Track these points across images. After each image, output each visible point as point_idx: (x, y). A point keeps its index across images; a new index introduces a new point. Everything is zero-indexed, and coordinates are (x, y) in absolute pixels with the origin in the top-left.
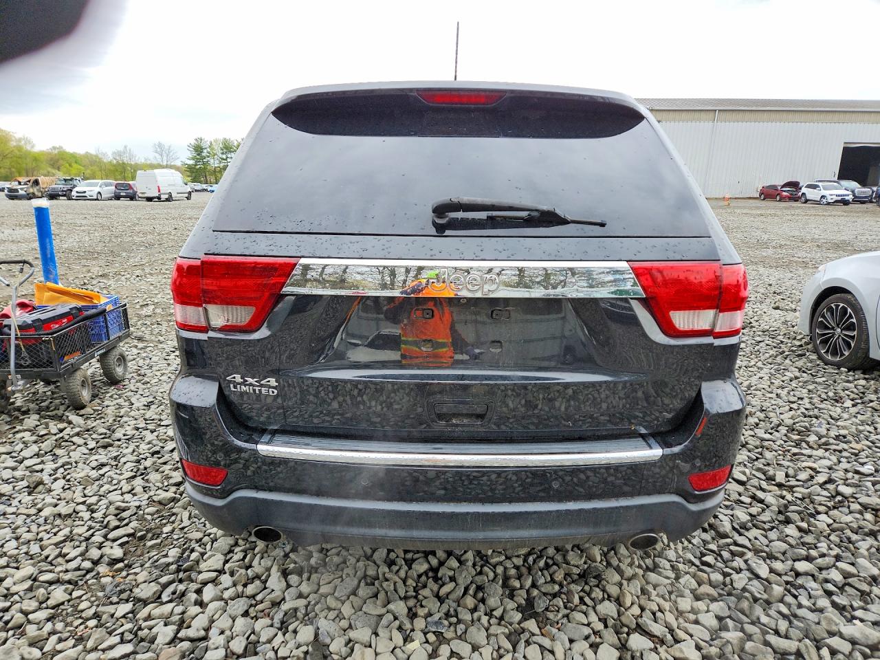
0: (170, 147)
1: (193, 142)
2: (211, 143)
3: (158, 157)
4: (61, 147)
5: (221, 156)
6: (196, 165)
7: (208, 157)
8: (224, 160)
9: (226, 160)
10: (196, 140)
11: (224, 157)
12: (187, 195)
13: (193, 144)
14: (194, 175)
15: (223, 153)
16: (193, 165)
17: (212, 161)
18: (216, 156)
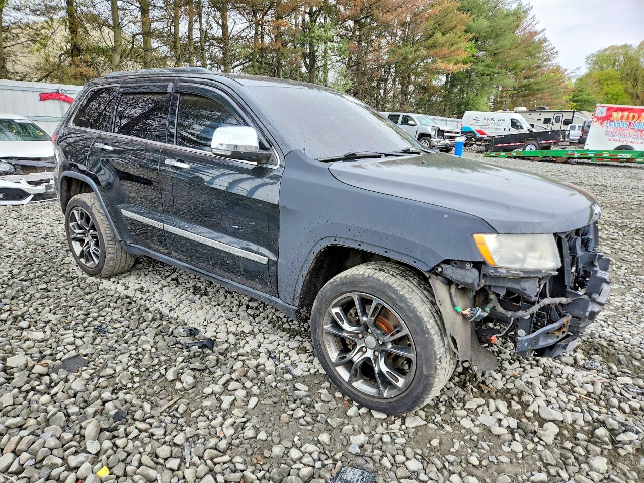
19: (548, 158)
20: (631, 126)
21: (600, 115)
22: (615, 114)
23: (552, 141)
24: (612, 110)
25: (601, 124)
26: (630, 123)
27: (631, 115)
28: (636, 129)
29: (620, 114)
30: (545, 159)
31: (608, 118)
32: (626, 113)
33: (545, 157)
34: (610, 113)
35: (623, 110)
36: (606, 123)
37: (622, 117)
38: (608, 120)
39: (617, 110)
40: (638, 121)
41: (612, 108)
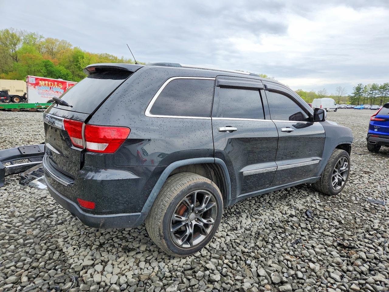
0: (344, 88)
1: (357, 86)
2: (366, 86)
3: (337, 92)
4: (301, 90)
5: (369, 92)
6: (355, 96)
7: (363, 92)
8: (371, 94)
9: (372, 94)
10: (359, 85)
11: (371, 92)
12: (334, 110)
13: (356, 86)
14: (353, 101)
15: (371, 91)
16: (353, 96)
17: (364, 94)
18: (367, 92)
19: (24, 109)
20: (51, 90)
21: (32, 82)
22: (40, 82)
23: (3, 98)
24: (38, 80)
25: (34, 87)
26: (51, 88)
27: (50, 83)
28: (54, 91)
29: (43, 82)
30: (22, 110)
31: (37, 84)
32: (47, 82)
33: (21, 109)
34: (37, 81)
35: (45, 80)
36: (37, 87)
37: (45, 84)
38: (37, 85)
39: (41, 80)
40: (54, 87)
41: (38, 78)
